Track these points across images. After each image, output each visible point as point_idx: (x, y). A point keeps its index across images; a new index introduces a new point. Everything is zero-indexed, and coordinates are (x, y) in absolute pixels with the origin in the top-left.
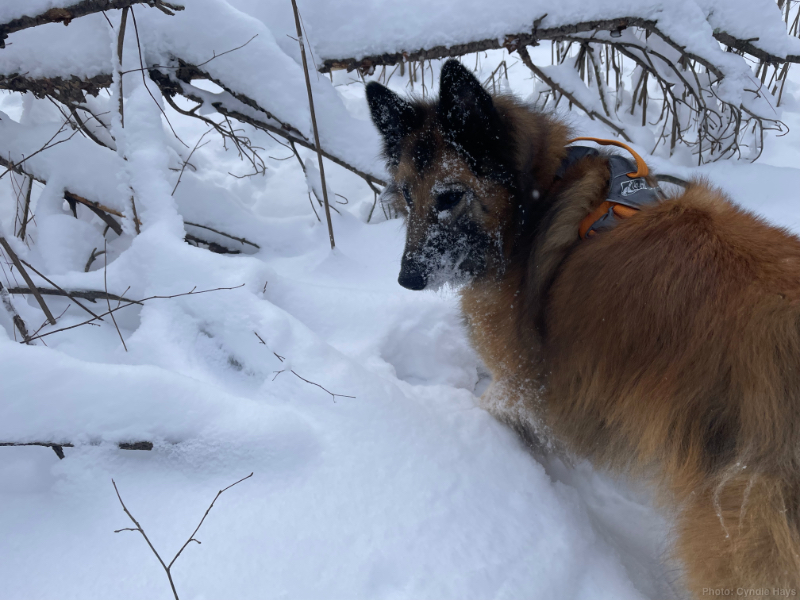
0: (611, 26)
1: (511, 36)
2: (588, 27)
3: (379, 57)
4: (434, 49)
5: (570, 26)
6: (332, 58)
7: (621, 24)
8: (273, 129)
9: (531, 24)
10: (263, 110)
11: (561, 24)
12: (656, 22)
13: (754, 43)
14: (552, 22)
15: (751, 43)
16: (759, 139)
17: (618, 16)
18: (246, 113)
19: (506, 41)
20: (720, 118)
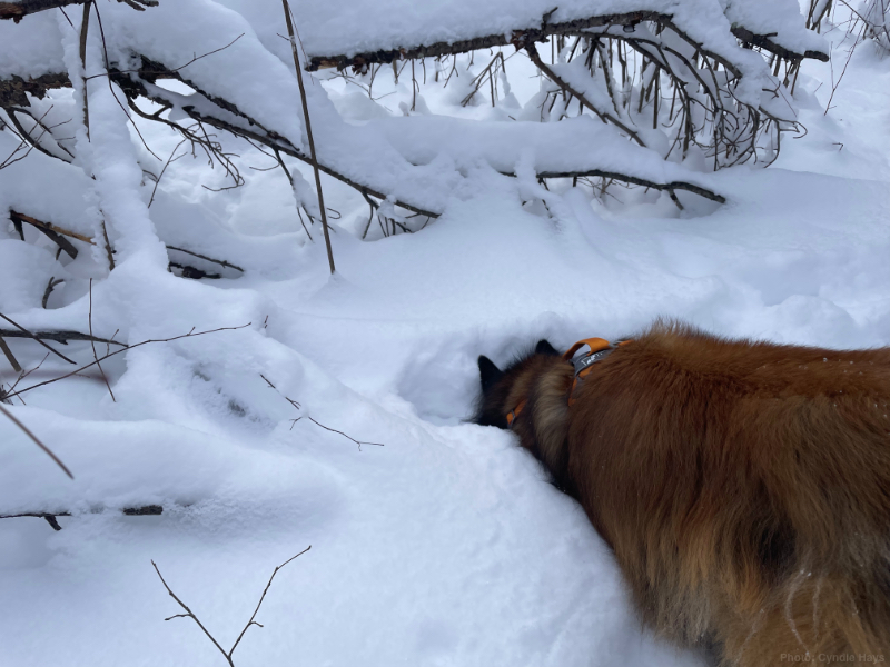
0: (624, 20)
1: (518, 32)
2: (600, 22)
3: (373, 54)
4: (434, 46)
5: (581, 20)
6: (321, 55)
7: (635, 18)
8: (254, 136)
9: (540, 18)
10: (244, 116)
11: (572, 18)
12: (672, 16)
13: (772, 39)
14: (562, 16)
15: (769, 38)
16: (775, 141)
17: (632, 10)
18: (222, 118)
19: (513, 37)
20: (737, 119)
